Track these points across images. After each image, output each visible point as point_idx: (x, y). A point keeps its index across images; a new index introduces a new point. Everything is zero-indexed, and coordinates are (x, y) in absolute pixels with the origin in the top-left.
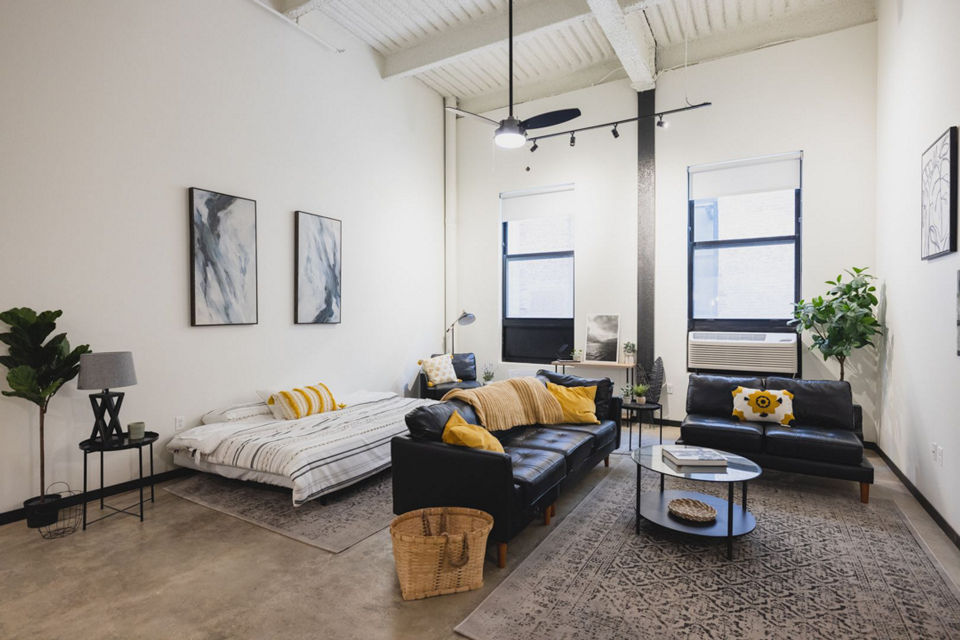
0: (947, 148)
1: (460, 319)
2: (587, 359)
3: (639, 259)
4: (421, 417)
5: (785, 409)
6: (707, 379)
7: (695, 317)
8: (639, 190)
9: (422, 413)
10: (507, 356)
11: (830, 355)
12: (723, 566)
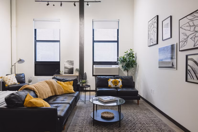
0: (156, 20)
1: (18, 61)
2: (64, 74)
3: (80, 44)
4: (13, 98)
5: (120, 84)
6: (101, 77)
7: (94, 61)
8: (80, 24)
9: (13, 96)
10: (36, 74)
11: (126, 70)
12: (119, 129)
